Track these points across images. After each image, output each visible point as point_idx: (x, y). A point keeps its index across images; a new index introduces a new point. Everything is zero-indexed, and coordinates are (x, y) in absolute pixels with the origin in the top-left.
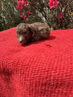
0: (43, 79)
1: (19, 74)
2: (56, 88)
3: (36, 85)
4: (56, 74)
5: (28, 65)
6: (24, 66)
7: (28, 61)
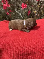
0: (20, 52)
1: (7, 51)
2: (28, 56)
3: (17, 56)
4: (27, 48)
5: (11, 45)
6: (9, 46)
7: (11, 43)
